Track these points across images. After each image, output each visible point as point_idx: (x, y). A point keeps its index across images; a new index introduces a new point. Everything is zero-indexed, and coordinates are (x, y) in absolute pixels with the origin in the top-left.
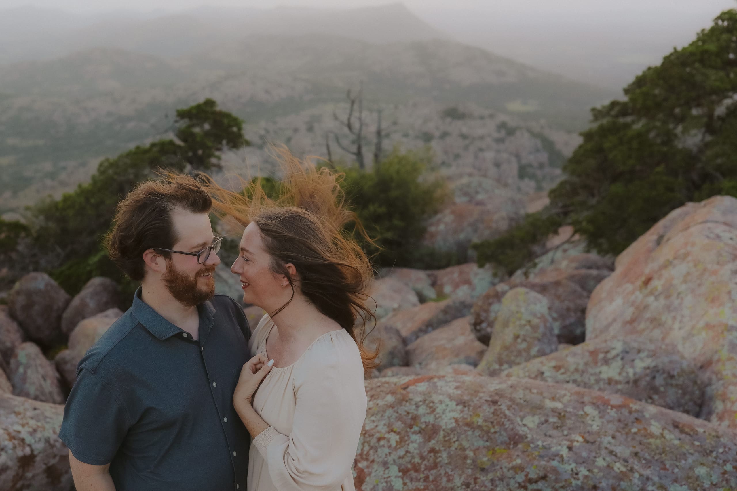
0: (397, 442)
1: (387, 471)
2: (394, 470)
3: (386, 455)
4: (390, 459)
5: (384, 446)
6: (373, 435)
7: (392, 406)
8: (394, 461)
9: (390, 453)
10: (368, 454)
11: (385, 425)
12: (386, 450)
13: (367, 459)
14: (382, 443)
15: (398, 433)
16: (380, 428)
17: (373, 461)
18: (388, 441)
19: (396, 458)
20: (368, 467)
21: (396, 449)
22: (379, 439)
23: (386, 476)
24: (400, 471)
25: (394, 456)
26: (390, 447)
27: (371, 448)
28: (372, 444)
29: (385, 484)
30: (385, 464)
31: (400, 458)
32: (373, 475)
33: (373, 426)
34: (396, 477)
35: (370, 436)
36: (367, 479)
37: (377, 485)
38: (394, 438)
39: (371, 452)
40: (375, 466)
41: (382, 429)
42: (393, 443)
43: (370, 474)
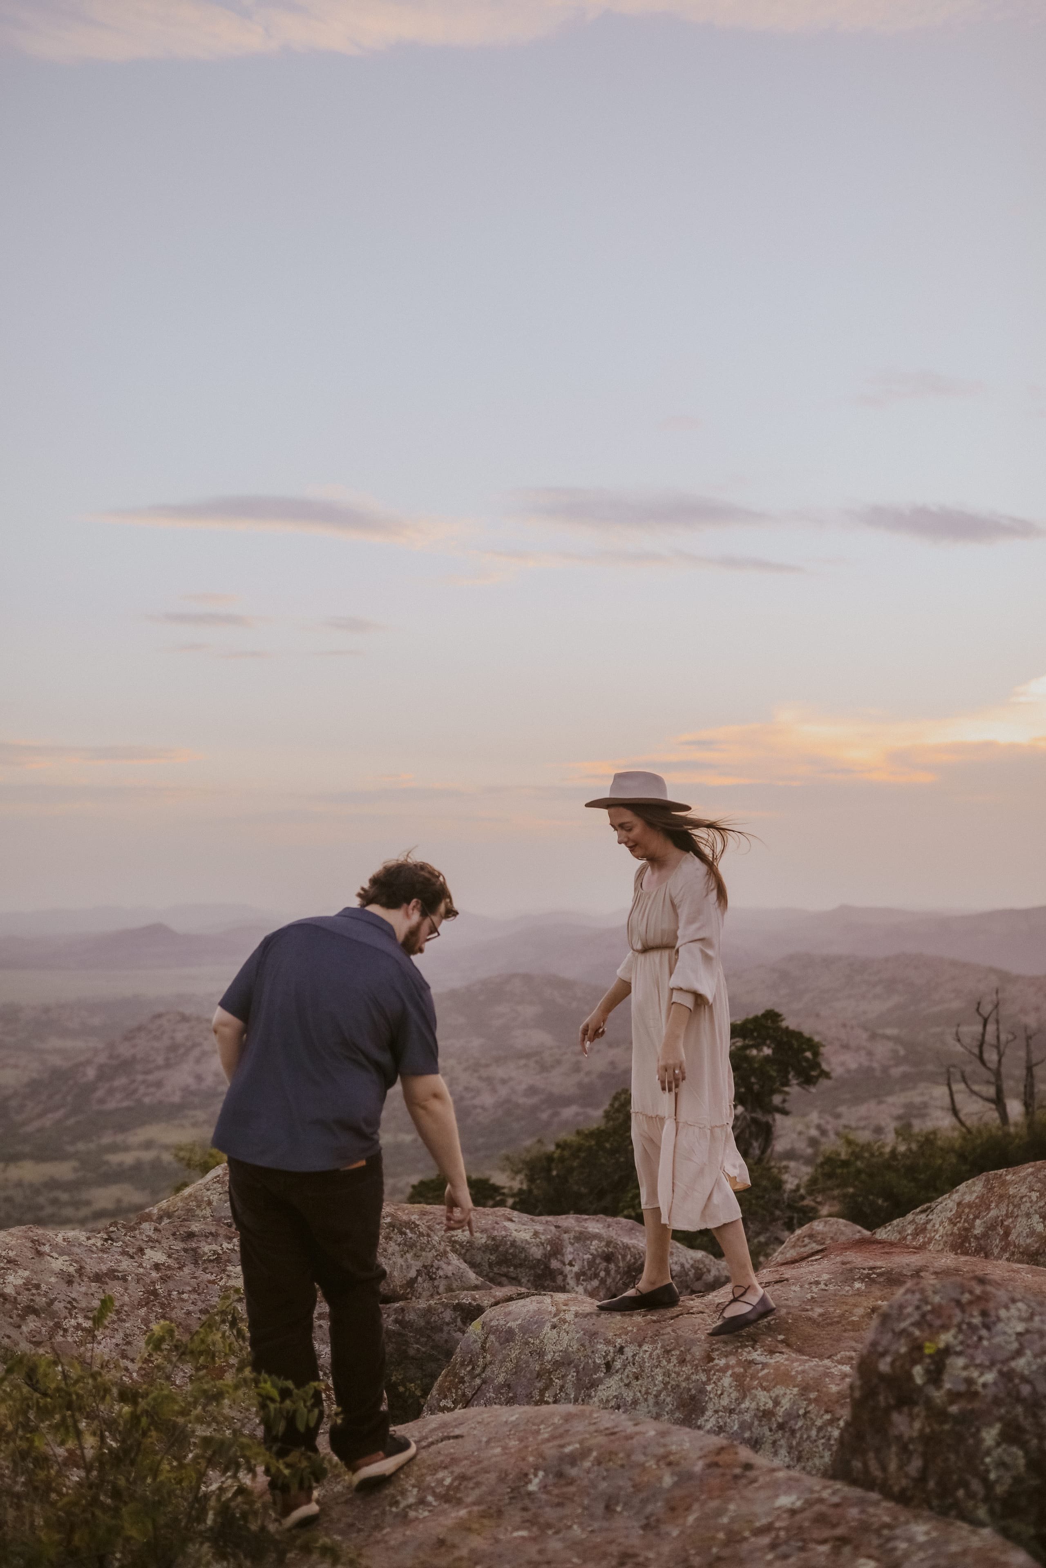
0: (1037, 1197)
1: (1029, 1220)
2: (1036, 1218)
3: (1028, 1208)
4: (1032, 1211)
5: (1026, 1202)
6: (1016, 1196)
7: (1032, 1174)
8: (1035, 1210)
9: (1031, 1207)
10: (1012, 1212)
11: (1026, 1188)
12: (1028, 1205)
13: (1012, 1217)
14: (1024, 1200)
15: (1038, 1191)
16: (1022, 1191)
17: (1017, 1216)
18: (1030, 1197)
19: (1037, 1208)
20: (1013, 1222)
21: (1037, 1202)
22: (1022, 1197)
23: (1029, 1224)
24: (1040, 1217)
25: (1035, 1207)
26: (1031, 1202)
27: (1015, 1206)
28: (1015, 1203)
29: (1028, 1230)
30: (1028, 1215)
31: (1040, 1207)
32: (1018, 1226)
33: (1015, 1191)
34: (1038, 1223)
35: (1013, 1197)
36: (1013, 1231)
37: (1022, 1232)
38: (1034, 1195)
39: (1015, 1210)
40: (1019, 1219)
41: (1024, 1190)
42: (1034, 1199)
43: (1015, 1227)
